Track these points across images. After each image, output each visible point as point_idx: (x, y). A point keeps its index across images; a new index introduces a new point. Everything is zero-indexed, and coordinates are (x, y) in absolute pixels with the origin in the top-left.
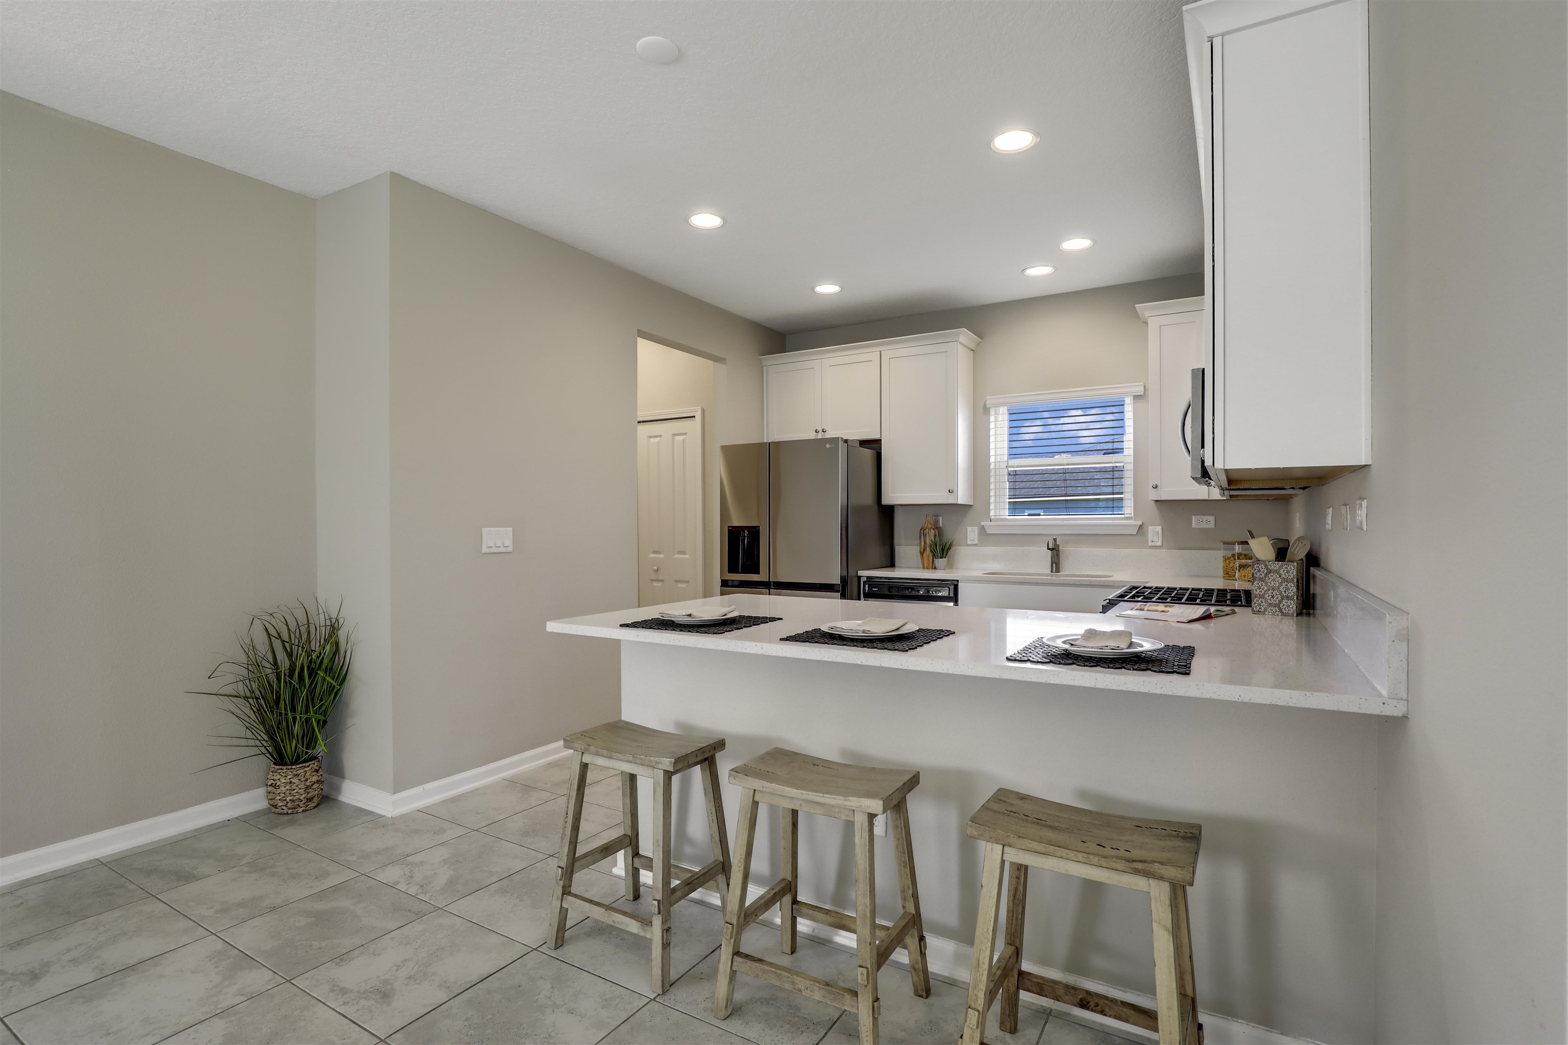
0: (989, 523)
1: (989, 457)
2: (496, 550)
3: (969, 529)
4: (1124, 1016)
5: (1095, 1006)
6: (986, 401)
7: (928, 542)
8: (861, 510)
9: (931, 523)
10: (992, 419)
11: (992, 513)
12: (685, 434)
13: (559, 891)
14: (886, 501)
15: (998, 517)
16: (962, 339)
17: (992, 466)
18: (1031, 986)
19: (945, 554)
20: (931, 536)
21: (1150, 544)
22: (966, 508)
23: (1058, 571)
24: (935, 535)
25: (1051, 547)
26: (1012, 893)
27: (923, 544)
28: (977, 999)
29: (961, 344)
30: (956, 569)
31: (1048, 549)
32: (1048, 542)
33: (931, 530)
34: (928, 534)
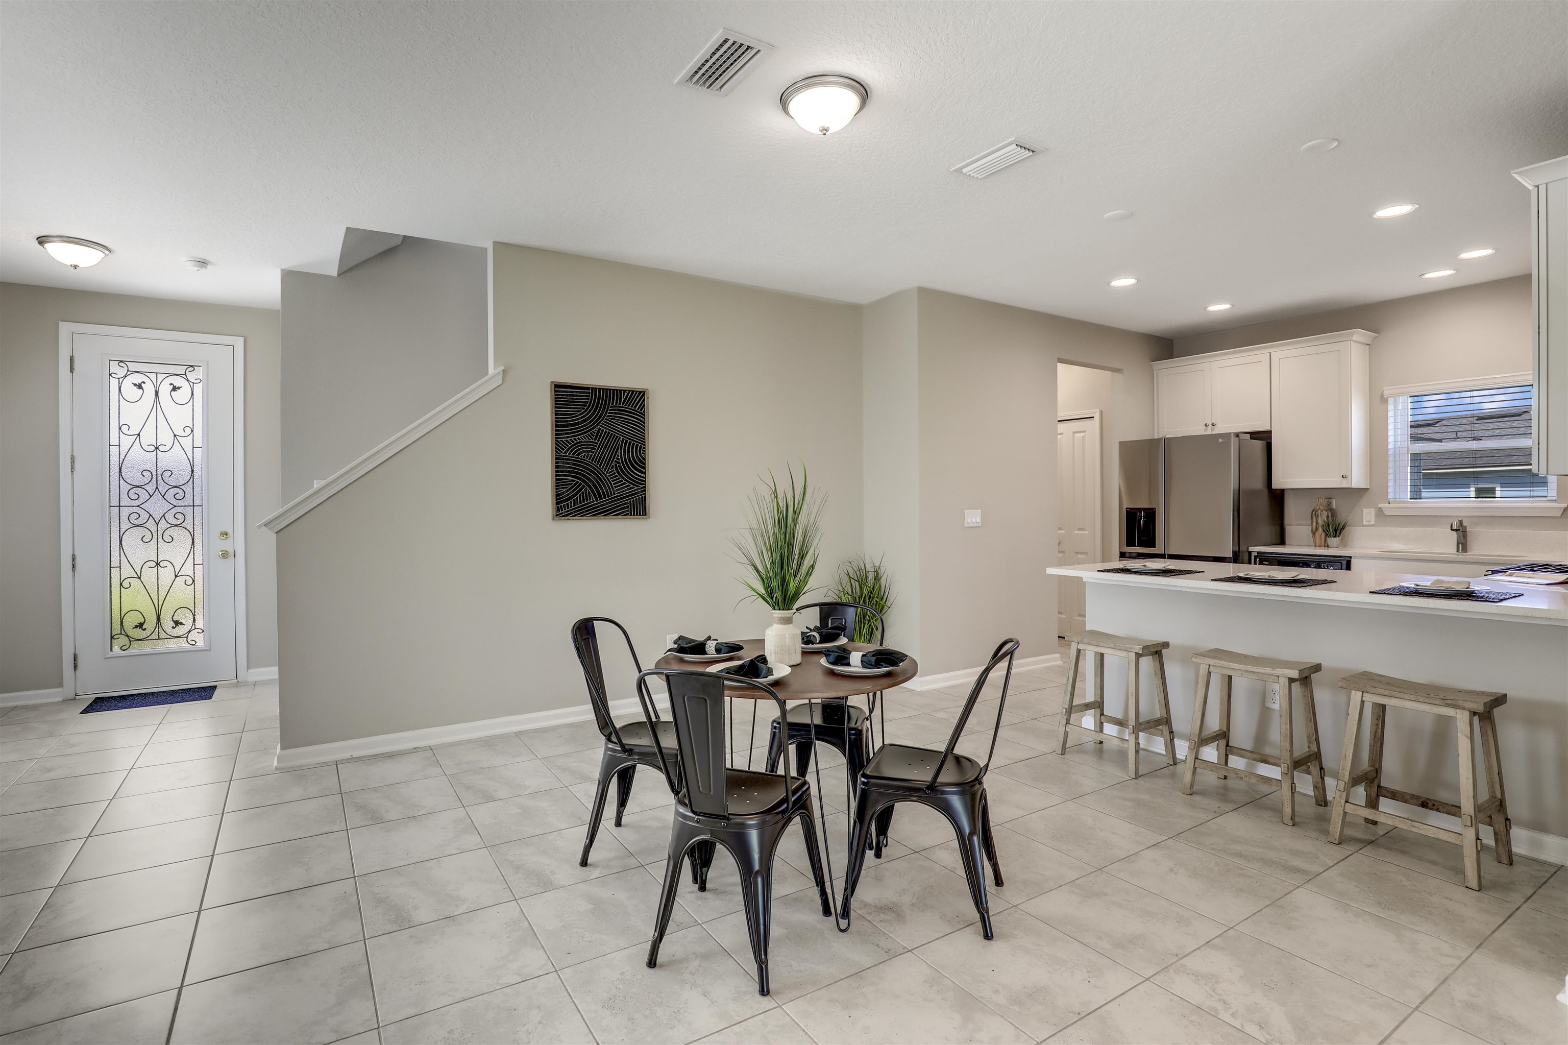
0: (1387, 505)
1: (1387, 443)
2: (972, 525)
3: (1365, 511)
4: (1453, 811)
5: (1432, 806)
6: (1383, 391)
7: (1320, 522)
8: (1253, 493)
9: (1323, 505)
10: (1391, 407)
11: (1391, 496)
12: (1085, 432)
13: (1064, 722)
14: (1276, 485)
15: (1399, 500)
16: (1355, 338)
17: (1391, 452)
18: (1387, 793)
19: (1338, 533)
20: (1323, 518)
22: (1361, 492)
23: (1465, 550)
24: (1328, 517)
25: (1455, 527)
26: (1373, 734)
27: (1314, 524)
28: (1344, 776)
29: (1355, 341)
30: (1351, 547)
31: (1451, 530)
32: (1452, 523)
33: (1324, 511)
34: (1321, 514)
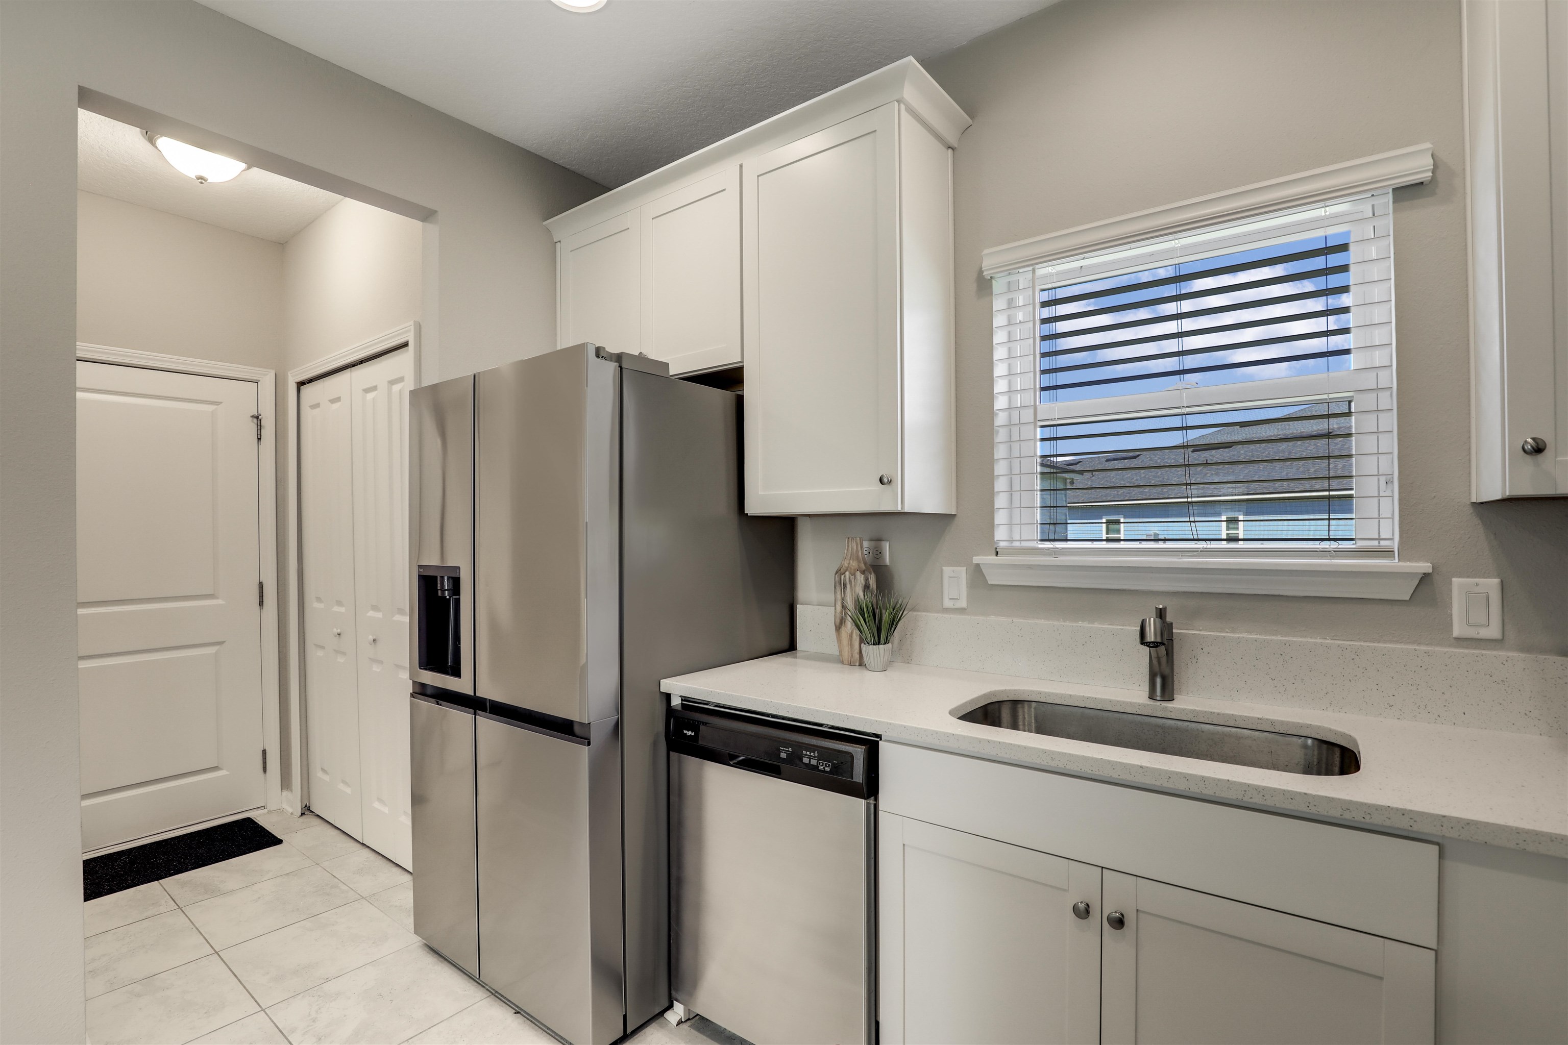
0: (992, 559)
1: (990, 397)
3: (948, 571)
6: (984, 262)
9: (858, 558)
10: (999, 304)
11: (1001, 535)
14: (753, 505)
15: (1017, 544)
17: (1001, 419)
20: (855, 588)
21: (1456, 632)
22: (940, 521)
23: (1167, 692)
24: (867, 587)
25: (1151, 637)
27: (839, 605)
33: (858, 573)
34: (850, 581)
